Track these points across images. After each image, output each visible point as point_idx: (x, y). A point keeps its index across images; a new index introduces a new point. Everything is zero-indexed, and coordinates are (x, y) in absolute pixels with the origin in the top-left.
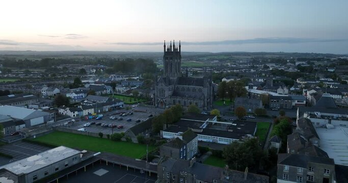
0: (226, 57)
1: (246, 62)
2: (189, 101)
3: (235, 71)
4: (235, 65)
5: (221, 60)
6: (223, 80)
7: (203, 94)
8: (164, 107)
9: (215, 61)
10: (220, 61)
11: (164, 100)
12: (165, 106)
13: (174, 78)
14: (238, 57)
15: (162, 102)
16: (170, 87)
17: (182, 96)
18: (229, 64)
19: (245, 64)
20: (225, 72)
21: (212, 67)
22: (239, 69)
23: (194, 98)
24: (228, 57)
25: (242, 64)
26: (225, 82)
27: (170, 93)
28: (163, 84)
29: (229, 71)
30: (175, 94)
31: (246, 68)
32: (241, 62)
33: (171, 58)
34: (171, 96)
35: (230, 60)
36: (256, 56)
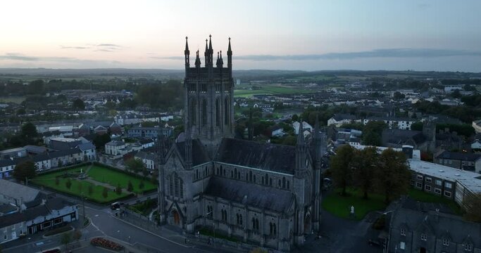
0: (327, 78)
1: (360, 86)
2: (252, 215)
3: (348, 103)
4: (345, 91)
5: (320, 83)
6: (331, 122)
7: (294, 197)
8: (181, 226)
9: (311, 85)
10: (319, 85)
11: (181, 206)
12: (184, 223)
13: (212, 143)
14: (345, 78)
15: (175, 212)
16: (200, 168)
17: (233, 198)
18: (334, 89)
19: (361, 89)
20: (330, 104)
21: (307, 96)
22: (355, 99)
23: (267, 208)
24: (330, 78)
25: (356, 90)
26: (333, 126)
27: (199, 186)
28: (178, 162)
29: (338, 104)
30: (214, 189)
31: (365, 97)
32: (353, 85)
33: (204, 88)
34: (201, 196)
35: (334, 82)
36: (373, 76)
